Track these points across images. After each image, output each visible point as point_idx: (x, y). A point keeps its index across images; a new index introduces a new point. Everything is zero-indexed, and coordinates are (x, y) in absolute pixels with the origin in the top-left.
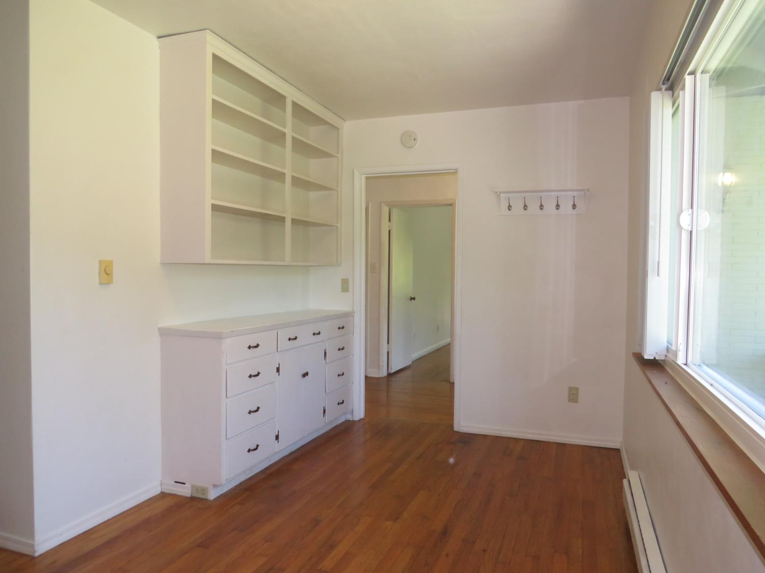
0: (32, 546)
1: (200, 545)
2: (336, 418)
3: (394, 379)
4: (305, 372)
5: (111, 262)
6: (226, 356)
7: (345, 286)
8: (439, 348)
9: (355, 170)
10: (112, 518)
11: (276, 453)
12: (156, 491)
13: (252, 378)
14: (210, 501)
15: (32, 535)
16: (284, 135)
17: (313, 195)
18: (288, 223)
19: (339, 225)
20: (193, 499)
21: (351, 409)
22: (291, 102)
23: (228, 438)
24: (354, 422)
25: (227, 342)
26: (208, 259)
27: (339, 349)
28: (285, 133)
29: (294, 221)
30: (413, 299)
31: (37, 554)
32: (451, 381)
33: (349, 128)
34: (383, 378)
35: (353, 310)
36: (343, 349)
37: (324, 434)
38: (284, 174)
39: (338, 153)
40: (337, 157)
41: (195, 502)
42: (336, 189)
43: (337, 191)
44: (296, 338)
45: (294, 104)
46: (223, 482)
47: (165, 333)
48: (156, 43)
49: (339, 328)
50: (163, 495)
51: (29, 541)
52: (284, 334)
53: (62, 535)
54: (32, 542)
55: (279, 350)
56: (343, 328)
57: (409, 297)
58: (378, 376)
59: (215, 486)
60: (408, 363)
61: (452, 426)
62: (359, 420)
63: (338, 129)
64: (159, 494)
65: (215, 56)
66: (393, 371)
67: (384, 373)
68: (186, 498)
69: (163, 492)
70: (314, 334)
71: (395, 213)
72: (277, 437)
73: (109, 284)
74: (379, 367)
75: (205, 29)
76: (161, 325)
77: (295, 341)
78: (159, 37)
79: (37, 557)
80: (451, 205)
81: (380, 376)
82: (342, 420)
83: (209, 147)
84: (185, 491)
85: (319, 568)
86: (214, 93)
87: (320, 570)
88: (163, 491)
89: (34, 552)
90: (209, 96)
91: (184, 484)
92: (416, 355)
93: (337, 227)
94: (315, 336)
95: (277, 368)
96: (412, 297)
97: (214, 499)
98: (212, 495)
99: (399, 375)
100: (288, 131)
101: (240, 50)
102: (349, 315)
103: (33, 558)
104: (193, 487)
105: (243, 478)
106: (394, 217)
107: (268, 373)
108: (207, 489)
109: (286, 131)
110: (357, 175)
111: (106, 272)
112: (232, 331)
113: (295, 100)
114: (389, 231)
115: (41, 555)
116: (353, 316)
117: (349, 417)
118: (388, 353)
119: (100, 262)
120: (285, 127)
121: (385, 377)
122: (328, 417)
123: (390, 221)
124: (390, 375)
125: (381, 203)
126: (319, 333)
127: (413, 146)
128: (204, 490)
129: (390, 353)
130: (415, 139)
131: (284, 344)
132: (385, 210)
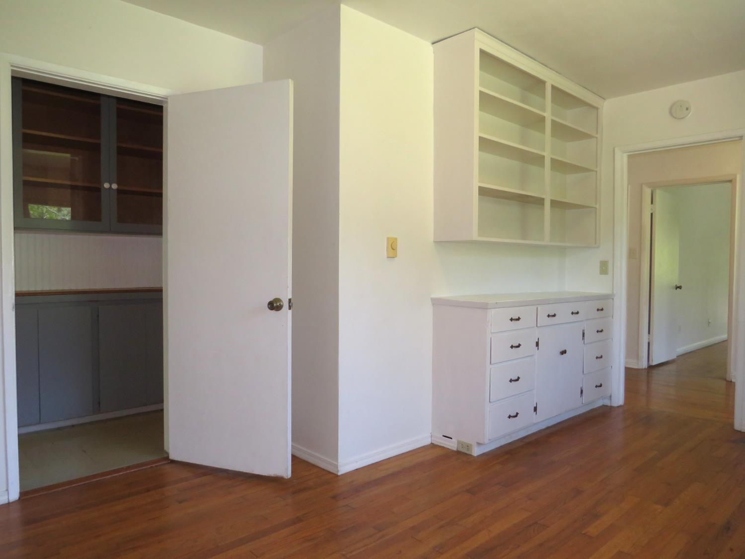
0: (337, 467)
1: (468, 491)
2: (593, 401)
3: (655, 372)
4: (563, 349)
5: (396, 239)
6: (491, 325)
7: (604, 268)
8: (709, 345)
9: (616, 150)
10: (394, 457)
11: (535, 424)
12: (427, 442)
13: (513, 348)
14: (474, 457)
15: (336, 457)
16: (542, 119)
17: (571, 178)
18: (547, 204)
19: (597, 206)
20: (458, 453)
21: (609, 395)
22: (551, 86)
23: (491, 401)
24: (611, 407)
25: (492, 313)
26: (475, 236)
27: (598, 332)
28: (545, 117)
29: (554, 203)
30: (680, 287)
31: (339, 474)
32: (728, 379)
33: (609, 107)
34: (642, 369)
35: (613, 292)
36: (602, 331)
37: (580, 416)
38: (544, 157)
39: (597, 133)
40: (597, 138)
41: (461, 456)
42: (595, 170)
43: (597, 172)
44: (554, 316)
45: (553, 87)
46: (486, 441)
47: (437, 303)
48: (430, 48)
49: (598, 310)
50: (433, 446)
51: (335, 463)
52: (544, 310)
53: (357, 462)
54: (337, 464)
55: (538, 326)
56: (602, 310)
57: (675, 285)
58: (637, 368)
59: (479, 444)
60: (672, 356)
61: (732, 425)
62: (617, 407)
63: (597, 109)
64: (430, 445)
65: (482, 52)
66: (654, 363)
67: (644, 365)
68: (453, 451)
69: (433, 444)
70: (572, 313)
71: (659, 194)
72: (535, 409)
73: (394, 257)
74: (637, 357)
75: (474, 28)
76: (433, 296)
77: (554, 318)
78: (433, 43)
79: (340, 476)
80: (730, 181)
81: (639, 368)
82: (599, 403)
83: (477, 134)
84: (452, 445)
85: (583, 532)
86: (481, 85)
87: (584, 534)
88: (433, 442)
89: (338, 471)
90: (477, 88)
91: (451, 438)
92: (681, 350)
93: (596, 208)
94: (574, 315)
95: (536, 342)
96: (678, 285)
97: (478, 456)
98: (476, 452)
99: (661, 368)
100: (548, 115)
101: (504, 42)
102: (608, 297)
103: (337, 476)
104: (459, 442)
105: (503, 442)
106: (657, 199)
107: (528, 346)
108: (471, 445)
109: (545, 114)
110: (618, 153)
111: (392, 247)
112: (496, 303)
113: (554, 84)
114: (652, 214)
115: (342, 475)
116: (613, 299)
117: (607, 403)
118: (649, 343)
119: (388, 239)
120: (544, 111)
121: (645, 369)
122: (585, 399)
123: (652, 203)
124: (651, 368)
125: (642, 185)
126: (577, 313)
127: (686, 117)
128: (469, 446)
129: (650, 344)
130: (687, 109)
131: (544, 320)
132: (647, 192)
